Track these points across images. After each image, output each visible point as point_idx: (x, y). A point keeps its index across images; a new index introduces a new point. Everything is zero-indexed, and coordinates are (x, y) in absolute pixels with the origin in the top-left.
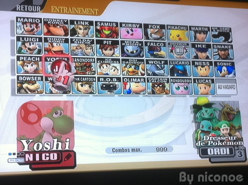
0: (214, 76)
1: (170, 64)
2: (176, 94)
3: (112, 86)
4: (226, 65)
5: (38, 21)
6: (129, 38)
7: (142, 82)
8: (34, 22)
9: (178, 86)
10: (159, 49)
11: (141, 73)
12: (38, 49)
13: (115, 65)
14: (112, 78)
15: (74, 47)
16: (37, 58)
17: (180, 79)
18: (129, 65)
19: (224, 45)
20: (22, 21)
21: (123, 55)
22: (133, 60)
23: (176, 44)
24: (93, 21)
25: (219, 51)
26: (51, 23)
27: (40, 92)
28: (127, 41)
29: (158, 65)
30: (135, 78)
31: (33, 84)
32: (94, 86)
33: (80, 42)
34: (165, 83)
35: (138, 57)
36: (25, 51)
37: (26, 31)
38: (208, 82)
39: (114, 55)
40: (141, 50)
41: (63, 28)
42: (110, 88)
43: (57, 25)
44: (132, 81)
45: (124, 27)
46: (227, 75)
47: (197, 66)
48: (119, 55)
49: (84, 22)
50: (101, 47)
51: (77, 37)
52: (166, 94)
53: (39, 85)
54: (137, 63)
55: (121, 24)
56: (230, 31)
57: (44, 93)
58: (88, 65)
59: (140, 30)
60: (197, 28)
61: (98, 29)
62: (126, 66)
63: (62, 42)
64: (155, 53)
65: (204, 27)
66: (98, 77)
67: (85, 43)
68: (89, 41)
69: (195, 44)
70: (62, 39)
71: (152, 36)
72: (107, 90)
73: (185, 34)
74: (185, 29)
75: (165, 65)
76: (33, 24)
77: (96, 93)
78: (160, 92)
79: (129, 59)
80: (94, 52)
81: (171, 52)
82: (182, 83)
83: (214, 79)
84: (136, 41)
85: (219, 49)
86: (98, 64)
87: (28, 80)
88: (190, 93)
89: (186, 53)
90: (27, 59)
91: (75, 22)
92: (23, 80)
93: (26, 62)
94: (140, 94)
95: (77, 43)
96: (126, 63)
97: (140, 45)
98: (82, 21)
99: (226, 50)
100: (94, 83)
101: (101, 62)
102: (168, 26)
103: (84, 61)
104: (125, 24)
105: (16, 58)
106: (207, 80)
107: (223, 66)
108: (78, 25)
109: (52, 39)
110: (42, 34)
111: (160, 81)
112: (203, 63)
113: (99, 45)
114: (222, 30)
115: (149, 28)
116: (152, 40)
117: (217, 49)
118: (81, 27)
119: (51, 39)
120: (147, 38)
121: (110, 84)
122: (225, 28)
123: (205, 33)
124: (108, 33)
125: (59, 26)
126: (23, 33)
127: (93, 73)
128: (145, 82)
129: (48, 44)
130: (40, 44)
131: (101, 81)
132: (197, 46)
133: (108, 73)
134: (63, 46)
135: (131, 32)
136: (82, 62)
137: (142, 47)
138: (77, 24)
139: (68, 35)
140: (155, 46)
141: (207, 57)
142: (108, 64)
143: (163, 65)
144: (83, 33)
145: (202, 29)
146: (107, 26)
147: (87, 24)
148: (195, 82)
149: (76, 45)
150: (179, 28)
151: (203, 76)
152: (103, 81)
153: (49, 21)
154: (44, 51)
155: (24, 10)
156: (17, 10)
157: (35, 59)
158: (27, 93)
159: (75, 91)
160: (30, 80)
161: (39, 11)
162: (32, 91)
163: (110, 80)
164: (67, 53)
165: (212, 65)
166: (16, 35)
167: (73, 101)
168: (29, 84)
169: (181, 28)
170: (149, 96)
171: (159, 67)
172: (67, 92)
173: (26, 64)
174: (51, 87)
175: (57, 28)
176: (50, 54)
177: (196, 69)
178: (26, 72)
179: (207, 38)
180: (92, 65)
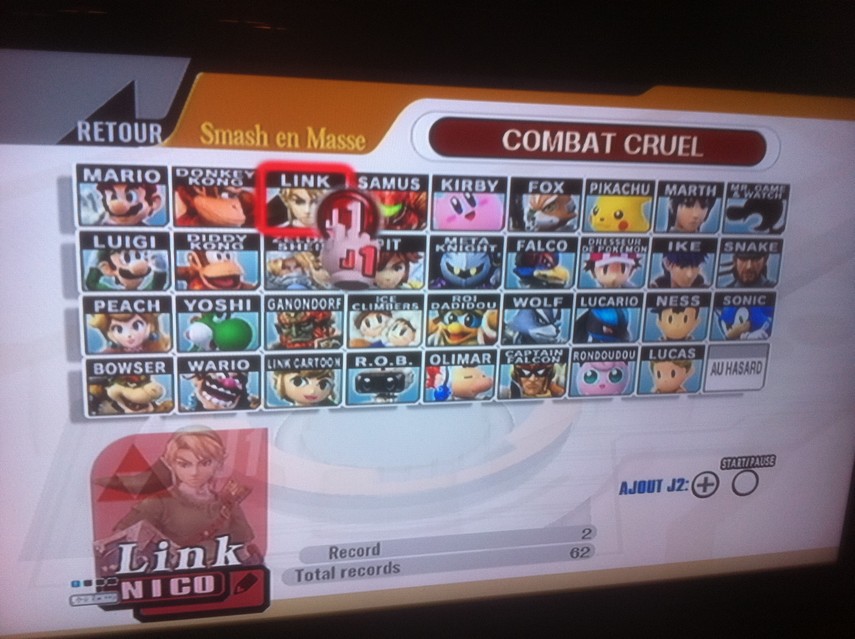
0: (707, 338)
1: (578, 306)
2: (584, 396)
3: (390, 379)
5: (152, 176)
6: (461, 228)
7: (486, 363)
8: (140, 179)
9: (592, 371)
10: (551, 259)
12: (156, 273)
13: (406, 314)
14: (392, 357)
15: (276, 261)
16: (154, 303)
17: (601, 350)
18: (452, 314)
19: (757, 242)
20: (100, 179)
22: (464, 299)
23: (608, 243)
25: (739, 262)
26: (197, 183)
27: (162, 409)
28: (451, 238)
29: (540, 311)
30: (463, 353)
31: (140, 384)
33: (296, 244)
34: (556, 365)
35: (482, 288)
36: (110, 282)
37: (111, 214)
38: (684, 356)
39: (405, 285)
41: (241, 200)
42: (383, 386)
43: (222, 189)
44: (453, 362)
45: (447, 190)
46: (745, 332)
47: (659, 310)
48: (421, 284)
49: (312, 176)
52: (555, 394)
53: (160, 385)
55: (438, 180)
56: (786, 195)
57: (176, 410)
58: (320, 319)
59: (497, 198)
60: (683, 187)
62: (441, 318)
63: (237, 246)
64: (536, 273)
65: (706, 184)
66: (349, 355)
67: (314, 246)
69: (666, 241)
70: (238, 236)
71: (534, 219)
72: (374, 392)
73: (642, 209)
74: (645, 190)
75: (563, 311)
76: (137, 188)
77: (340, 401)
78: (537, 391)
79: (450, 296)
81: (587, 269)
82: (607, 363)
83: (704, 347)
84: (480, 238)
85: (740, 255)
86: (352, 314)
87: (122, 372)
88: (625, 389)
89: (635, 270)
91: (283, 176)
92: (108, 372)
93: (115, 315)
94: (473, 399)
95: (286, 248)
96: (443, 307)
98: (308, 172)
99: (760, 258)
102: (592, 185)
103: (308, 307)
104: (450, 181)
105: (79, 305)
106: (683, 351)
107: (741, 305)
109: (201, 238)
110: (168, 221)
111: (542, 357)
114: (760, 193)
115: (527, 192)
116: (533, 231)
118: (303, 194)
119: (198, 238)
120: (519, 224)
121: (386, 373)
122: (772, 187)
123: (706, 202)
125: (226, 191)
126: (104, 221)
127: (334, 341)
128: (495, 364)
129: (190, 254)
130: (161, 257)
131: (357, 364)
133: (383, 341)
134: (239, 260)
135: (466, 208)
136: (301, 310)
137: (499, 255)
140: (540, 253)
141: (698, 282)
142: (384, 314)
143: (555, 311)
144: (308, 213)
145: (698, 191)
146: (391, 190)
148: (645, 356)
149: (284, 255)
150: (627, 189)
151: (674, 337)
152: (364, 364)
153: (194, 177)
154: (178, 277)
155: (103, 140)
156: (80, 138)
157: (145, 306)
158: (122, 412)
159: (273, 400)
160: (129, 371)
161: (156, 142)
162: (138, 407)
163: (386, 361)
164: (254, 281)
165: (709, 305)
166: (80, 229)
167: (266, 430)
168: (126, 385)
169: (633, 189)
170: (501, 403)
172: (249, 403)
173: (114, 322)
174: (197, 391)
175: (221, 198)
176: (197, 287)
177: (658, 319)
178: (117, 348)
179: (708, 219)
180: (332, 317)
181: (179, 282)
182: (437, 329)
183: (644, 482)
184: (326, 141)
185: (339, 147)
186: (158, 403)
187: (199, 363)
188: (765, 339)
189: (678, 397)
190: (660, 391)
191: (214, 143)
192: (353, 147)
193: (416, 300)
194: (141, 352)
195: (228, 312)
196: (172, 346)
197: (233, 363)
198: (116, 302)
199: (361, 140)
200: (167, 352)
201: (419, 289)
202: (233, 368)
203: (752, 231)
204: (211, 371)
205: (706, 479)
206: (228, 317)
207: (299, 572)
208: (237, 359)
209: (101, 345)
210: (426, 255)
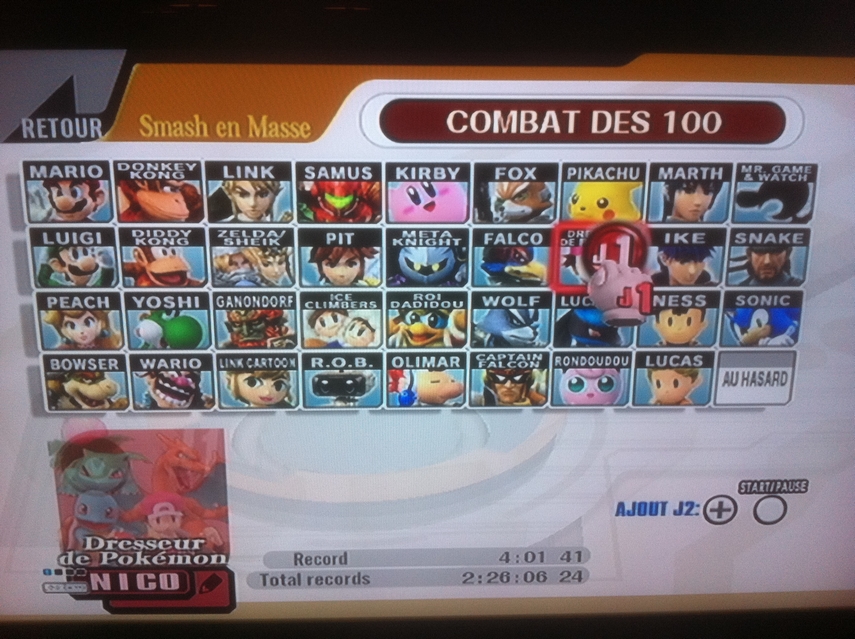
0: (717, 344)
1: (559, 305)
2: (570, 405)
3: (349, 382)
4: (769, 303)
5: (95, 172)
6: (419, 219)
7: (455, 367)
8: (83, 175)
9: (577, 378)
10: (524, 254)
12: (103, 269)
13: (363, 313)
14: (350, 358)
15: (222, 257)
16: (103, 299)
17: (587, 355)
18: (414, 314)
19: (777, 232)
21: (394, 281)
22: (427, 297)
24: (290, 163)
25: (754, 255)
26: (139, 177)
27: (117, 405)
28: (409, 231)
29: (514, 311)
30: (429, 355)
31: (95, 381)
33: (242, 239)
34: (535, 370)
35: (447, 286)
36: (60, 278)
37: (58, 211)
39: (360, 282)
40: (457, 260)
41: (183, 193)
42: (342, 388)
43: (164, 182)
45: (402, 179)
46: (764, 337)
47: (656, 311)
48: (379, 281)
49: (256, 168)
50: (316, 256)
51: (233, 222)
52: (534, 403)
53: (114, 382)
54: (440, 307)
55: (391, 168)
56: (813, 177)
58: (272, 317)
59: (459, 186)
60: (681, 169)
61: (309, 192)
62: (401, 318)
63: (182, 242)
64: (507, 269)
65: (710, 165)
66: (304, 355)
67: (261, 241)
68: (276, 235)
69: (662, 232)
70: (182, 231)
71: (502, 209)
72: (334, 395)
73: (631, 196)
74: (634, 175)
76: (81, 184)
77: (297, 404)
78: (514, 398)
79: (412, 294)
80: (291, 271)
81: (567, 264)
82: (594, 369)
83: (712, 353)
84: (442, 231)
85: (755, 248)
86: (305, 311)
87: (77, 368)
88: (619, 398)
91: (226, 168)
92: (64, 368)
93: (67, 312)
94: (441, 405)
95: (232, 243)
96: (403, 306)
97: (457, 244)
98: (251, 164)
99: (781, 252)
101: (317, 307)
102: (570, 169)
104: (406, 169)
105: (34, 301)
106: (687, 357)
107: (759, 306)
108: (236, 179)
109: (146, 233)
110: (112, 216)
111: (518, 362)
113: (311, 248)
114: (779, 175)
115: (494, 180)
116: (502, 223)
117: (745, 248)
118: (247, 186)
119: (142, 233)
120: (485, 214)
121: (344, 376)
122: (794, 168)
123: (711, 186)
125: (168, 185)
126: (51, 218)
127: (287, 341)
128: (465, 368)
130: (107, 253)
131: (313, 365)
132: (672, 238)
134: (185, 255)
135: (425, 198)
136: (251, 308)
137: (464, 249)
138: (232, 177)
139: (202, 217)
140: (512, 246)
141: (704, 279)
142: (340, 313)
143: (532, 311)
144: (254, 207)
145: (700, 174)
146: (341, 180)
147: (267, 176)
148: (641, 362)
149: (230, 251)
150: (611, 174)
151: (675, 343)
152: (321, 366)
153: (135, 172)
155: (46, 136)
156: (25, 136)
157: (95, 302)
158: (79, 407)
159: (230, 402)
160: (83, 368)
161: (97, 137)
162: (94, 403)
163: (344, 363)
164: (201, 278)
165: (717, 306)
166: (30, 226)
167: (221, 432)
168: (82, 381)
169: (619, 173)
170: (474, 411)
171: (520, 317)
172: (203, 403)
173: (66, 319)
174: (150, 388)
175: (164, 193)
176: (145, 284)
177: (654, 322)
178: (71, 344)
179: (714, 206)
180: (284, 316)
181: (126, 278)
182: (398, 329)
183: (645, 504)
184: (268, 129)
185: (283, 136)
186: (113, 400)
187: (151, 361)
188: (791, 345)
189: (682, 410)
191: (153, 135)
192: (298, 135)
193: (374, 298)
194: (93, 349)
195: (177, 308)
196: (123, 344)
197: (185, 361)
198: (67, 298)
199: (305, 127)
200: (119, 349)
201: (376, 287)
202: (185, 366)
203: (769, 220)
204: (163, 369)
205: (721, 504)
206: (177, 314)
207: (264, 576)
208: (189, 357)
209: (55, 341)
210: (382, 250)
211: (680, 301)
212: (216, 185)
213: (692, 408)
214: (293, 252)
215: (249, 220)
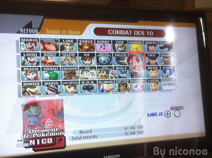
0: (161, 77)
2: (135, 91)
3: (90, 87)
4: (169, 68)
5: (36, 40)
6: (102, 51)
7: (112, 83)
8: (33, 41)
9: (136, 85)
10: (123, 58)
11: (110, 76)
12: (37, 62)
14: (90, 81)
15: (63, 59)
16: (37, 69)
17: (137, 80)
18: (102, 71)
19: (168, 54)
20: (25, 41)
21: (98, 64)
22: (105, 67)
24: (76, 39)
25: (164, 59)
27: (39, 94)
28: (101, 53)
29: (122, 70)
30: (106, 80)
31: (34, 88)
32: (78, 87)
33: (67, 55)
34: (128, 83)
35: (109, 65)
36: (27, 64)
37: (27, 48)
39: (91, 64)
40: (110, 60)
41: (55, 45)
42: (89, 88)
43: (51, 43)
44: (104, 83)
45: (98, 43)
46: (169, 75)
47: (149, 70)
49: (70, 40)
50: (82, 59)
51: (65, 51)
52: (128, 91)
53: (38, 88)
54: (108, 70)
55: (96, 41)
56: (172, 44)
57: (42, 94)
58: (73, 72)
59: (110, 45)
60: (149, 42)
61: (80, 45)
62: (100, 72)
63: (54, 56)
64: (120, 61)
65: (154, 41)
66: (80, 81)
68: (74, 54)
69: (148, 54)
70: (55, 53)
71: (118, 49)
72: (87, 90)
73: (141, 47)
74: (141, 43)
75: (127, 70)
76: (33, 43)
78: (124, 90)
79: (102, 67)
80: (77, 62)
82: (139, 83)
83: (160, 79)
84: (107, 53)
86: (80, 71)
87: (30, 85)
88: (144, 89)
89: (142, 61)
90: (29, 70)
91: (64, 40)
92: (27, 85)
93: (28, 71)
94: (110, 92)
95: (65, 56)
96: (100, 69)
97: (110, 56)
98: (69, 39)
99: (169, 58)
100: (78, 86)
101: (83, 70)
102: (130, 42)
104: (99, 41)
105: (20, 69)
106: (156, 80)
107: (167, 69)
108: (66, 42)
110: (39, 50)
111: (124, 81)
112: (153, 67)
114: (166, 43)
115: (116, 43)
116: (118, 52)
117: (163, 57)
118: (68, 44)
119: (46, 54)
121: (89, 86)
122: (169, 42)
123: (155, 45)
124: (87, 48)
126: (26, 50)
127: (77, 78)
128: (114, 83)
129: (44, 57)
130: (38, 58)
131: (82, 83)
132: (150, 55)
133: (88, 78)
134: (55, 58)
135: (103, 47)
136: (69, 70)
137: (111, 57)
140: (120, 57)
141: (156, 64)
142: (88, 71)
144: (69, 48)
145: (153, 43)
146: (87, 43)
147: (72, 42)
148: (148, 81)
151: (153, 77)
152: (84, 83)
153: (45, 40)
154: (42, 63)
155: (26, 32)
156: (21, 32)
157: (35, 69)
159: (64, 92)
161: (37, 33)
162: (33, 94)
163: (89, 83)
164: (58, 64)
165: (160, 69)
166: (21, 52)
167: (63, 100)
168: (31, 88)
169: (138, 43)
170: (116, 93)
171: (124, 72)
172: (58, 93)
173: (28, 73)
174: (47, 90)
175: (51, 45)
176: (46, 65)
177: (149, 72)
178: (29, 79)
179: (156, 49)
180: (76, 72)
181: (42, 64)
182: (100, 75)
183: (153, 113)
184: (72, 32)
185: (75, 34)
187: (47, 83)
188: (174, 77)
190: (152, 90)
191: (49, 33)
192: (78, 34)
194: (34, 80)
195: (53, 70)
197: (54, 83)
199: (79, 32)
200: (40, 80)
201: (95, 65)
202: (55, 84)
203: (166, 52)
204: (50, 85)
206: (53, 72)
207: (73, 137)
208: (55, 82)
210: (95, 57)
211: (153, 68)
212: (62, 44)
213: (159, 91)
214: (77, 58)
215: (68, 51)
